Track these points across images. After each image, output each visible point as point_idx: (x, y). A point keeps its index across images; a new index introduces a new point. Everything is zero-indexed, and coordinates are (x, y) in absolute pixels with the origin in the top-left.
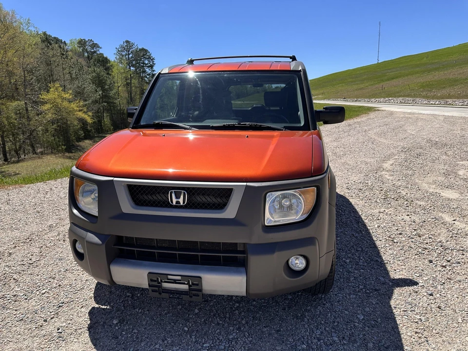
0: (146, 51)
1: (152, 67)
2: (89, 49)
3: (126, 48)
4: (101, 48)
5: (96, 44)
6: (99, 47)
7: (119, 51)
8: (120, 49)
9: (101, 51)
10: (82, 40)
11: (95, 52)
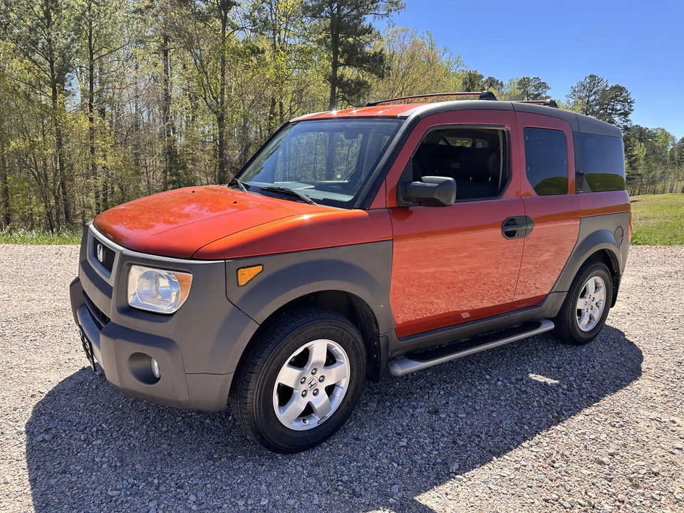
0: (621, 89)
1: (626, 114)
2: (531, 90)
3: (588, 85)
4: (549, 89)
5: (544, 83)
6: (546, 87)
7: (575, 91)
8: (576, 89)
9: (548, 93)
10: (524, 79)
11: (539, 95)
